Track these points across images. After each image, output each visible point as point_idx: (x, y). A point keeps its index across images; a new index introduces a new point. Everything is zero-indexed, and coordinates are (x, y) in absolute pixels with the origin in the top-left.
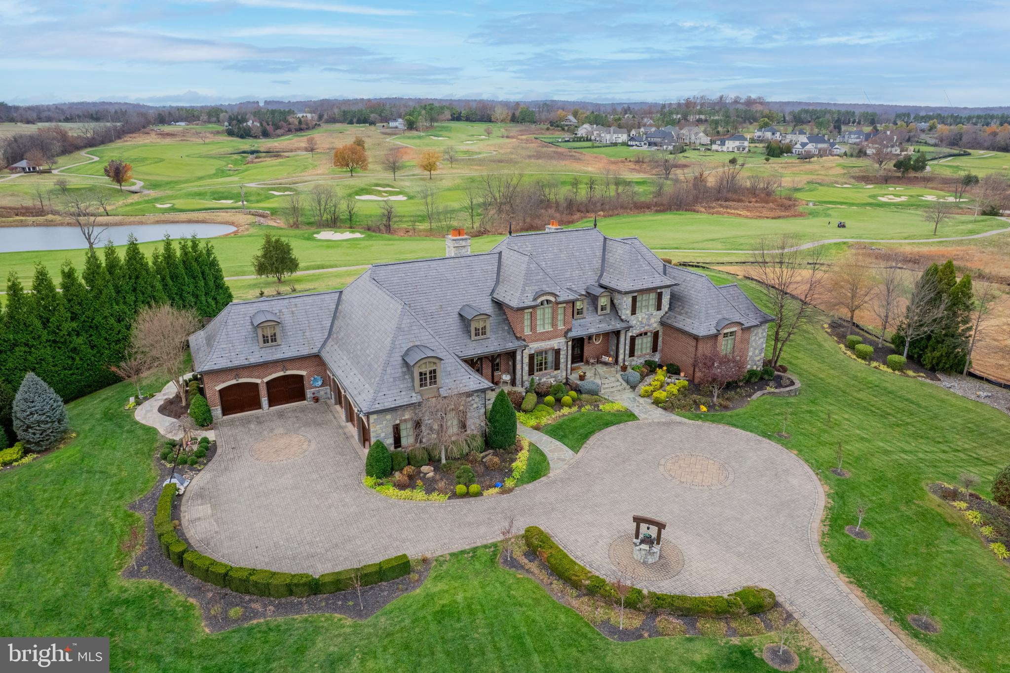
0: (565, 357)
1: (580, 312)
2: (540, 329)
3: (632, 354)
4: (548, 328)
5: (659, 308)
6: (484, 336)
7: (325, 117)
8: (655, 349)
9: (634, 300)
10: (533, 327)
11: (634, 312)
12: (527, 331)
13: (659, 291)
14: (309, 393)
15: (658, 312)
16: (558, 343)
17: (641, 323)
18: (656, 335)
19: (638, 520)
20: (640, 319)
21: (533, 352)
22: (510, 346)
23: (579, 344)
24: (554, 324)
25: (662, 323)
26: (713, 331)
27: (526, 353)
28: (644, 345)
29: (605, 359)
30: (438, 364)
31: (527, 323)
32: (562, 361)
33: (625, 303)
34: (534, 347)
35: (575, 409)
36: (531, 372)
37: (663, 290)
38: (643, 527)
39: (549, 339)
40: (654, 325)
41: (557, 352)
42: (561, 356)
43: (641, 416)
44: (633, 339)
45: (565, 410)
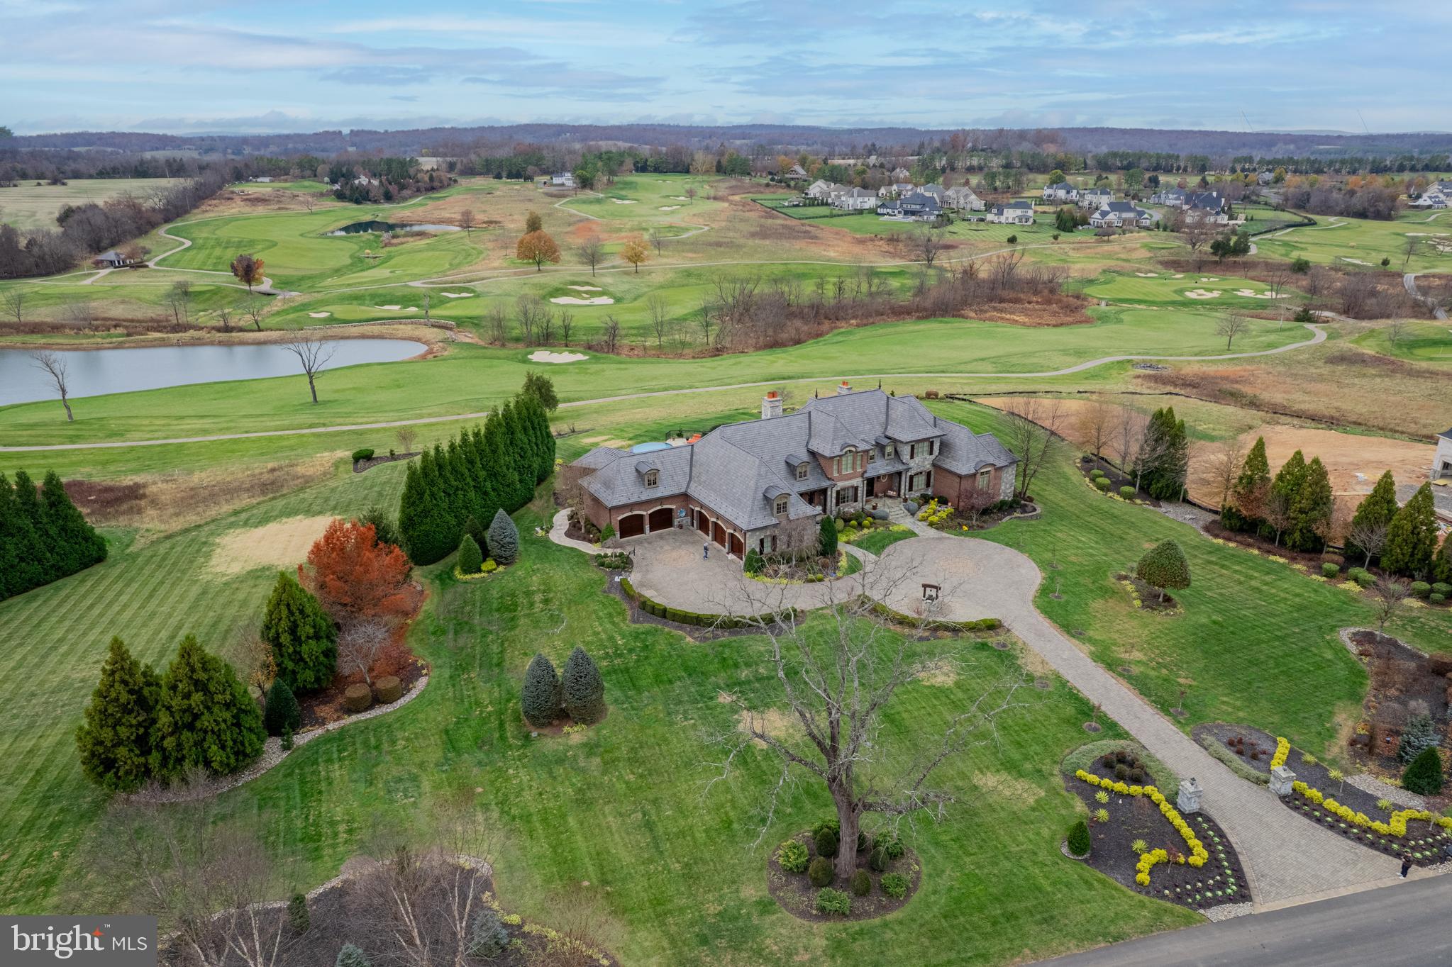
0: (862, 492)
1: (872, 458)
2: (844, 473)
3: (911, 489)
4: (850, 471)
5: (931, 453)
6: (809, 478)
8: (928, 485)
9: (913, 447)
10: (839, 471)
11: (912, 457)
12: (836, 474)
13: (931, 440)
14: (676, 522)
15: (931, 456)
16: (857, 482)
17: (918, 465)
18: (929, 474)
19: (925, 586)
20: (917, 462)
21: (839, 489)
22: (824, 484)
23: (871, 482)
24: (854, 468)
25: (934, 465)
26: (973, 471)
27: (835, 490)
28: (920, 482)
29: (891, 493)
30: (786, 498)
31: (835, 467)
32: (859, 495)
33: (906, 451)
34: (841, 485)
35: (872, 530)
36: (837, 504)
37: (934, 439)
38: (928, 589)
39: (851, 479)
40: (928, 467)
41: (856, 488)
42: (859, 492)
43: (921, 534)
44: (911, 478)
45: (866, 531)
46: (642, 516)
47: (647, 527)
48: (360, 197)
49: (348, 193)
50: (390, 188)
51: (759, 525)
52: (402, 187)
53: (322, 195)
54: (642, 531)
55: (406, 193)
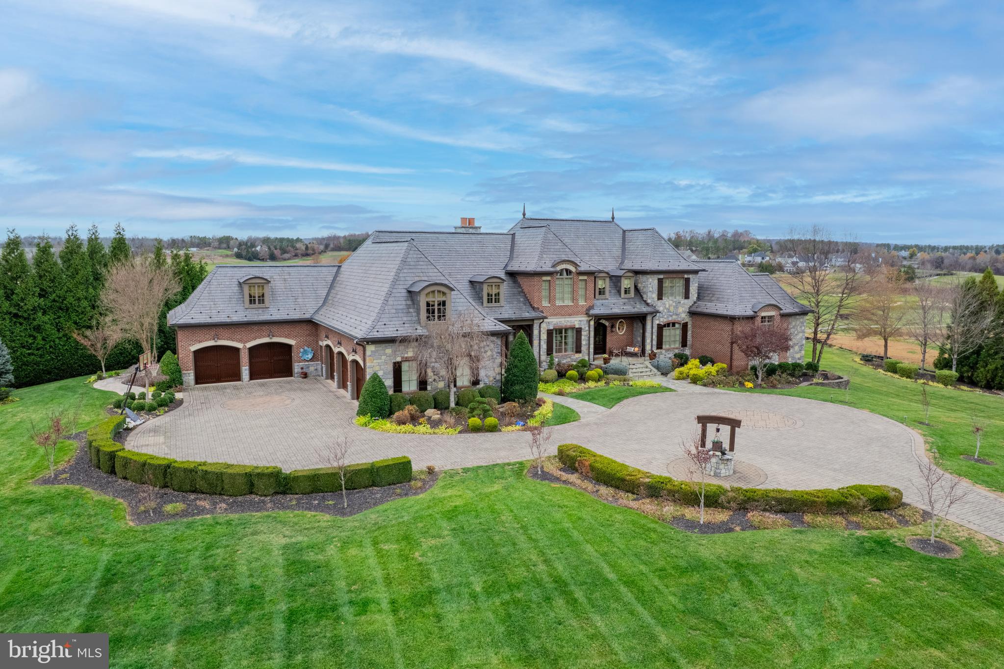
0: (588, 339)
1: (602, 292)
2: (559, 303)
3: (660, 346)
4: (568, 302)
5: (687, 296)
6: (497, 304)
7: (332, 246)
8: (684, 344)
9: (660, 282)
10: (551, 299)
11: (660, 297)
12: (545, 303)
13: (686, 276)
14: (297, 368)
15: (686, 301)
16: (579, 321)
17: (669, 311)
18: (685, 326)
19: (704, 420)
20: (667, 306)
21: (551, 328)
22: (527, 314)
23: (603, 325)
24: (573, 299)
25: (692, 314)
26: (750, 313)
27: (545, 327)
28: (673, 336)
29: (630, 349)
30: (448, 295)
31: (545, 293)
32: (584, 342)
33: (650, 285)
34: (553, 322)
35: (602, 384)
36: (549, 352)
37: (690, 276)
39: (570, 315)
40: (683, 316)
41: (579, 331)
42: (583, 337)
43: (679, 389)
44: (660, 328)
45: (591, 384)
46: (237, 350)
47: (245, 371)
48: (253, 257)
49: (244, 253)
50: (276, 252)
51: (389, 333)
52: (284, 251)
53: (227, 256)
54: (237, 377)
55: (286, 256)
